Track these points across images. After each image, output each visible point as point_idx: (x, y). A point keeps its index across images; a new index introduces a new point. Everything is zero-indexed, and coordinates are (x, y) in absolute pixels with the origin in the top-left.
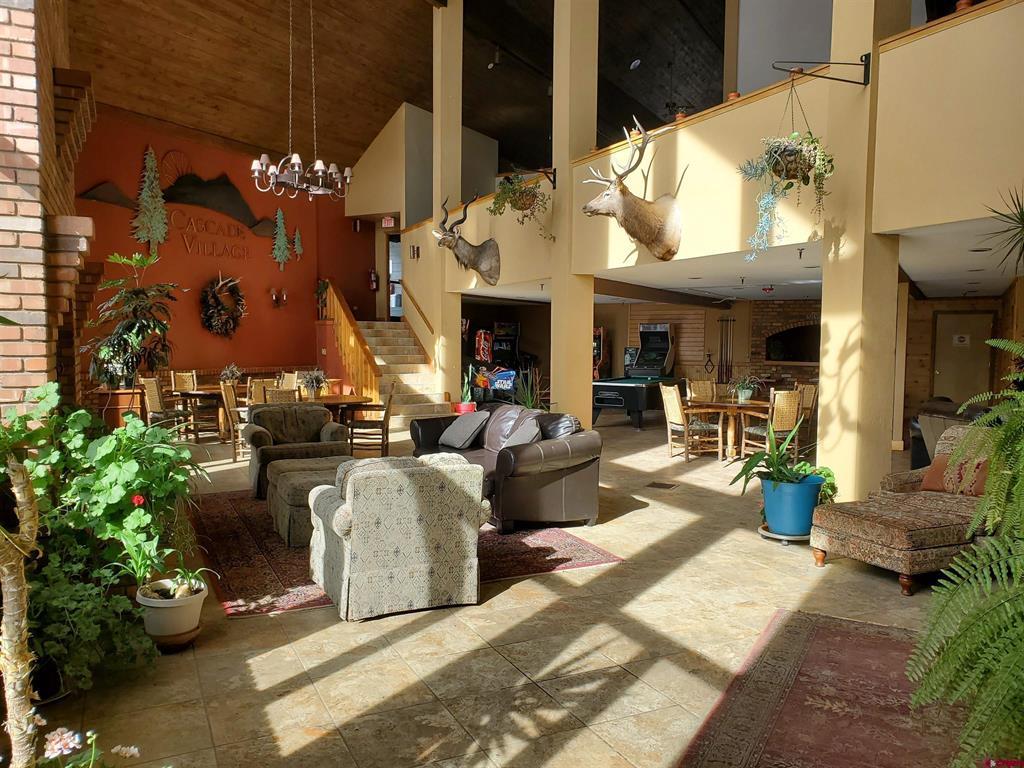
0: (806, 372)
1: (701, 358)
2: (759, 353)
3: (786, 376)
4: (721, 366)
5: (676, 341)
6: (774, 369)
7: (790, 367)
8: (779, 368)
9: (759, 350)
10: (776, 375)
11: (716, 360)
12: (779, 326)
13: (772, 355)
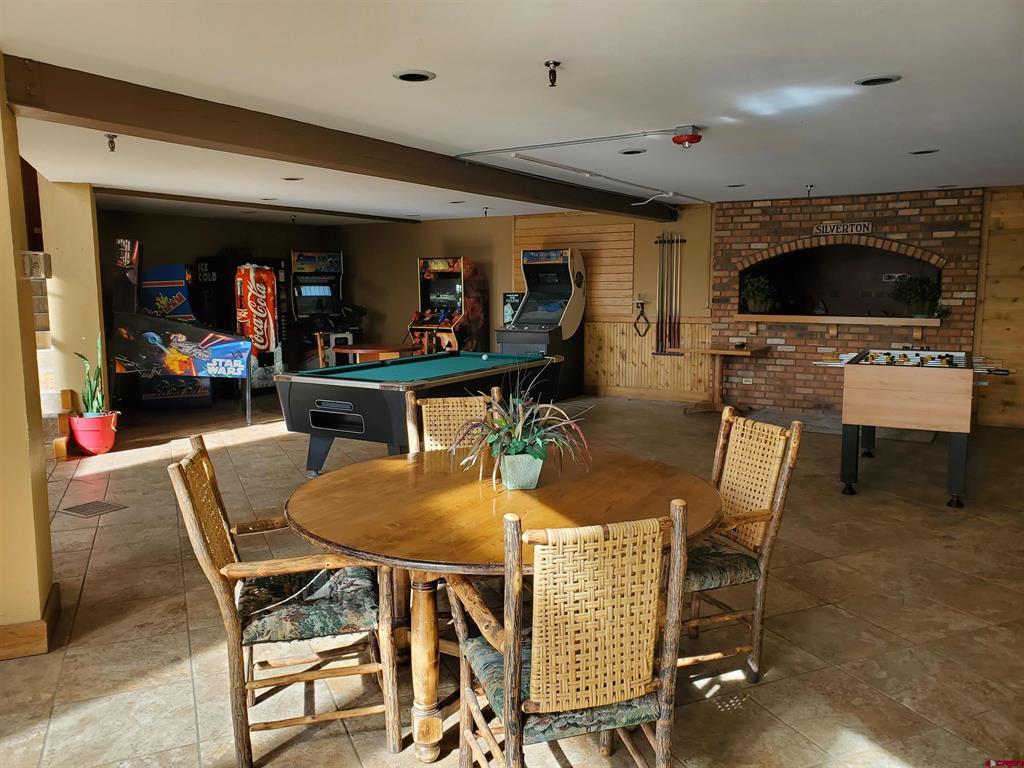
0: (812, 335)
1: (628, 311)
2: (726, 300)
3: (775, 341)
4: (660, 324)
5: (586, 280)
6: (753, 329)
7: (783, 327)
8: (762, 327)
9: (728, 294)
10: (756, 341)
11: (652, 313)
12: (763, 249)
13: (751, 304)
